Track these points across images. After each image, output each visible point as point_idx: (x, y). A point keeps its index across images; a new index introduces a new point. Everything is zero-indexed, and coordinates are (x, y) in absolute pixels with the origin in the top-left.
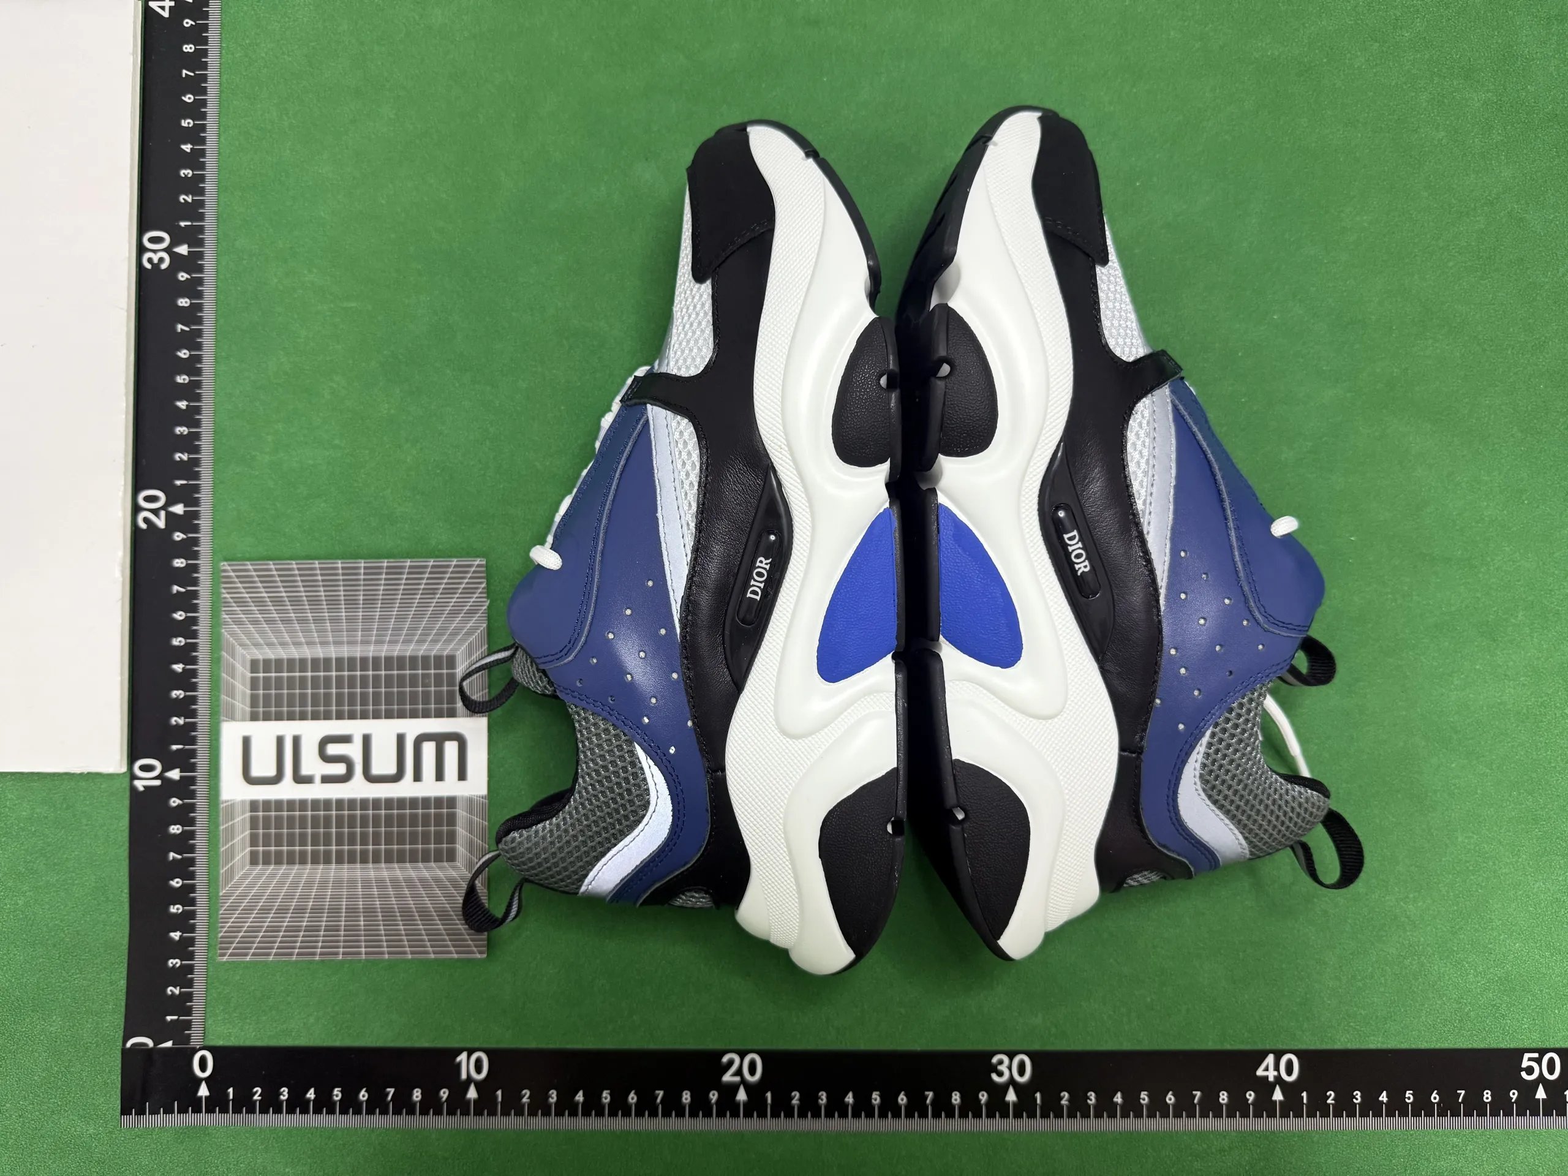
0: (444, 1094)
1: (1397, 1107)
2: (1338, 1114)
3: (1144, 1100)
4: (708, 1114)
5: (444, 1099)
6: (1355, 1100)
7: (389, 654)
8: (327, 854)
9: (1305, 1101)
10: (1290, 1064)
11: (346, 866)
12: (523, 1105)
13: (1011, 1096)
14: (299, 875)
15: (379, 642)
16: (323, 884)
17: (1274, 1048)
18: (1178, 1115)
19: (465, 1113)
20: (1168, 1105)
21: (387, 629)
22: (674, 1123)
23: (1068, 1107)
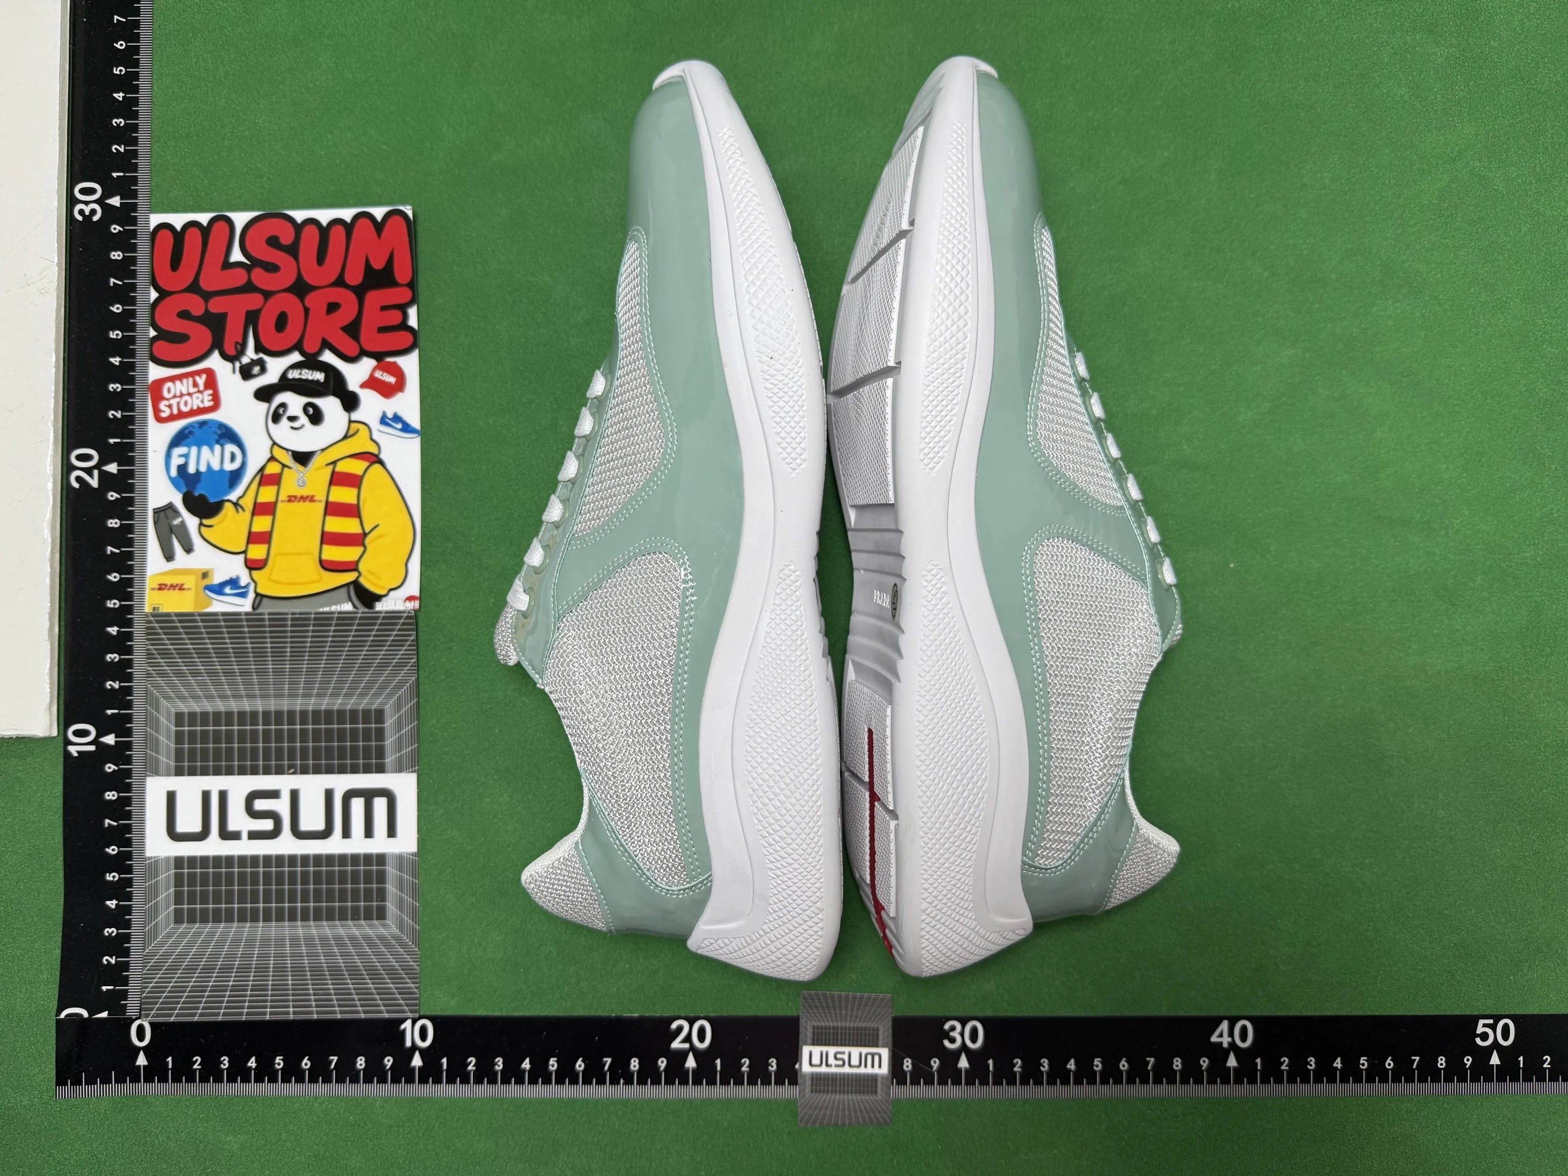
0: (388, 1061)
1: (1351, 1073)
2: (1292, 1080)
3: (1097, 1066)
4: (656, 1082)
5: (388, 1067)
6: (1309, 1067)
7: (317, 708)
8: (255, 911)
9: (1259, 1068)
10: (1244, 1030)
11: (274, 924)
12: (470, 1072)
13: (964, 1063)
14: (225, 934)
15: (306, 696)
16: (250, 942)
17: (1228, 1014)
18: (1131, 1081)
19: (410, 1080)
20: (1122, 1072)
21: (314, 682)
22: (621, 1091)
23: (1021, 1074)
